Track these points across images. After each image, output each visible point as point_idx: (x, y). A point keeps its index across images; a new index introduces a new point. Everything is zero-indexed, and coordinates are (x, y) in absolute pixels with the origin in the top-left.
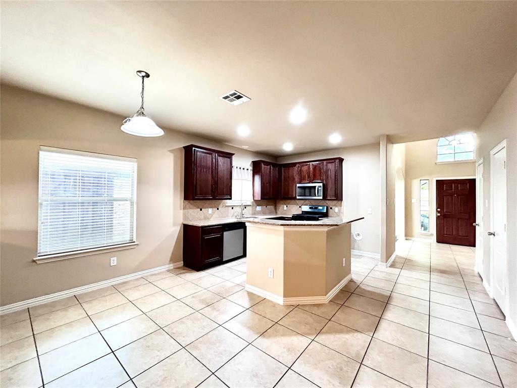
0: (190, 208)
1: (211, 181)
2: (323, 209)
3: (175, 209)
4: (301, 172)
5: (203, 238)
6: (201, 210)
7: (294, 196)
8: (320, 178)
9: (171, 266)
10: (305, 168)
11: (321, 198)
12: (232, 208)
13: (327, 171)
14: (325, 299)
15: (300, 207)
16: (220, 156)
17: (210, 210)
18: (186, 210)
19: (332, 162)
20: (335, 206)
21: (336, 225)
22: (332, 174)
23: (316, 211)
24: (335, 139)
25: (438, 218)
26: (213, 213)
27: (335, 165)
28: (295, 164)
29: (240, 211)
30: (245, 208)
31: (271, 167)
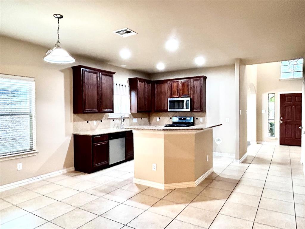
0: (79, 121)
1: (96, 97)
2: (190, 119)
3: (66, 121)
4: (171, 87)
5: (93, 145)
6: (88, 122)
7: (166, 109)
8: (187, 93)
9: (65, 171)
10: (175, 85)
11: (189, 110)
12: (113, 120)
13: (194, 87)
14: (194, 184)
15: (171, 118)
16: (103, 75)
17: (95, 123)
18: (76, 123)
19: (198, 80)
20: (201, 116)
21: (202, 129)
22: (197, 89)
23: (184, 121)
24: (200, 61)
25: (281, 125)
26: (98, 124)
27: (200, 82)
28: (166, 81)
29: (120, 123)
30: (124, 120)
31: (146, 83)
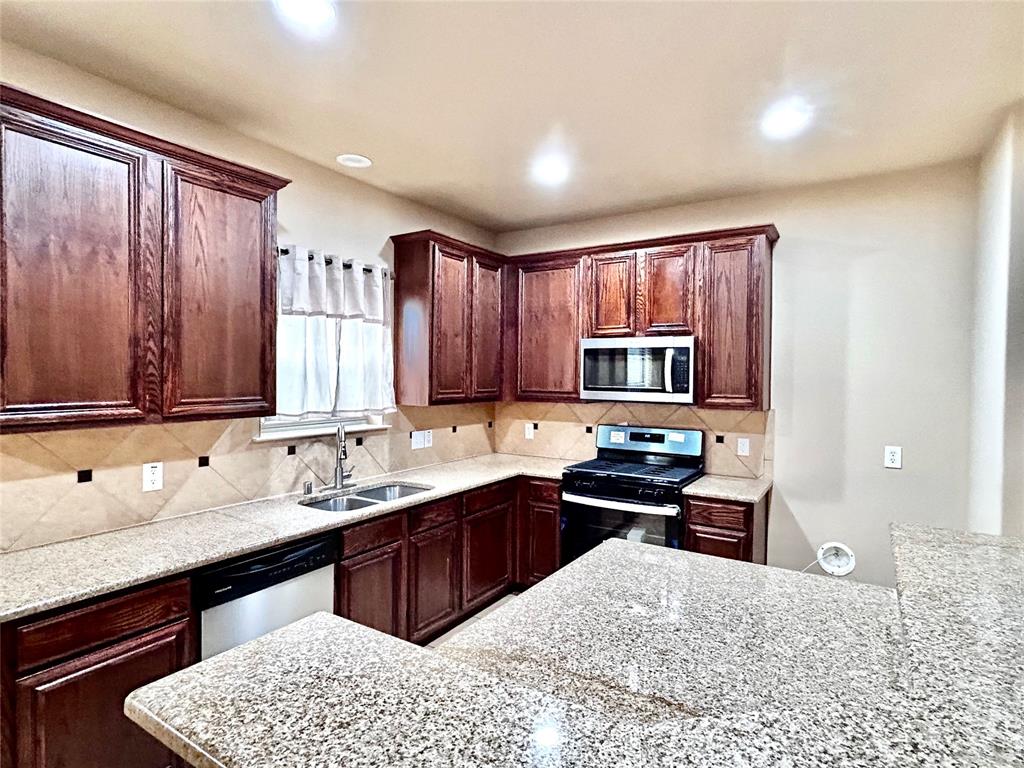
2: (689, 441)
4: (596, 287)
6: (85, 477)
7: (569, 387)
8: (676, 313)
10: (615, 273)
11: (687, 398)
12: (292, 450)
13: (713, 283)
15: (589, 430)
16: (191, 180)
17: (152, 475)
19: (736, 248)
20: (739, 429)
22: (734, 295)
23: (656, 449)
27: (751, 258)
28: (570, 258)
29: (332, 462)
30: (359, 442)
31: (476, 266)
